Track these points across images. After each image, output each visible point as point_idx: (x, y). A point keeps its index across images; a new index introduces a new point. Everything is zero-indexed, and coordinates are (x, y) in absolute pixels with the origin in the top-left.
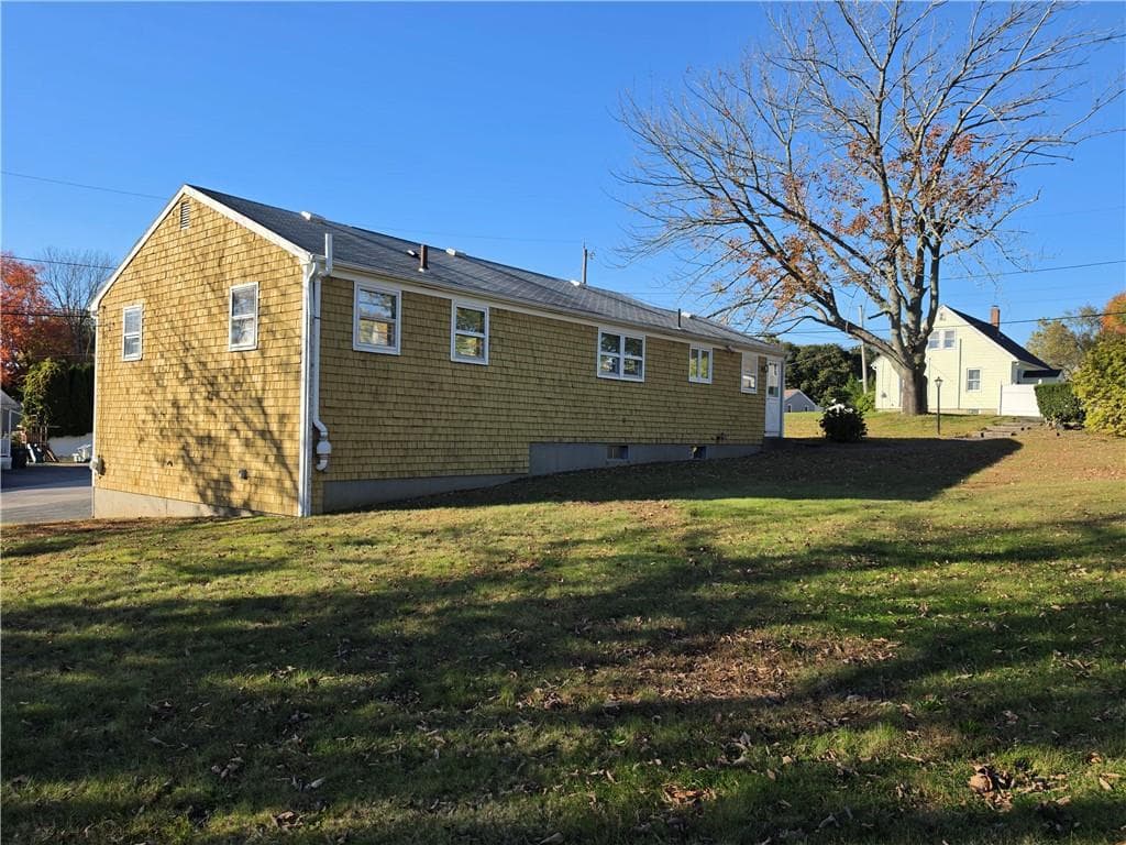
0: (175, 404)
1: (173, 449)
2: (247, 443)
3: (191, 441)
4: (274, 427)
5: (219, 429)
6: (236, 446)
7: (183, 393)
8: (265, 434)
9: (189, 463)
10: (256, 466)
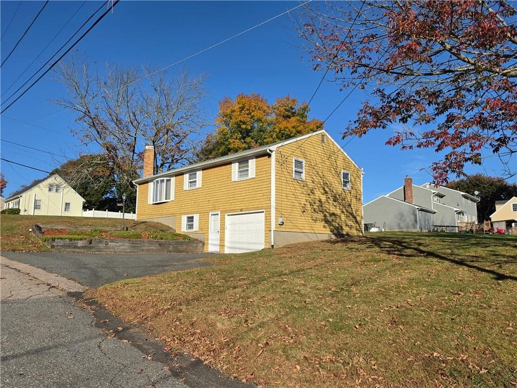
0: (320, 201)
1: (320, 216)
2: (347, 217)
3: (328, 215)
4: (354, 212)
5: (338, 212)
6: (343, 217)
7: (323, 198)
8: (352, 214)
9: (327, 221)
10: (350, 223)
